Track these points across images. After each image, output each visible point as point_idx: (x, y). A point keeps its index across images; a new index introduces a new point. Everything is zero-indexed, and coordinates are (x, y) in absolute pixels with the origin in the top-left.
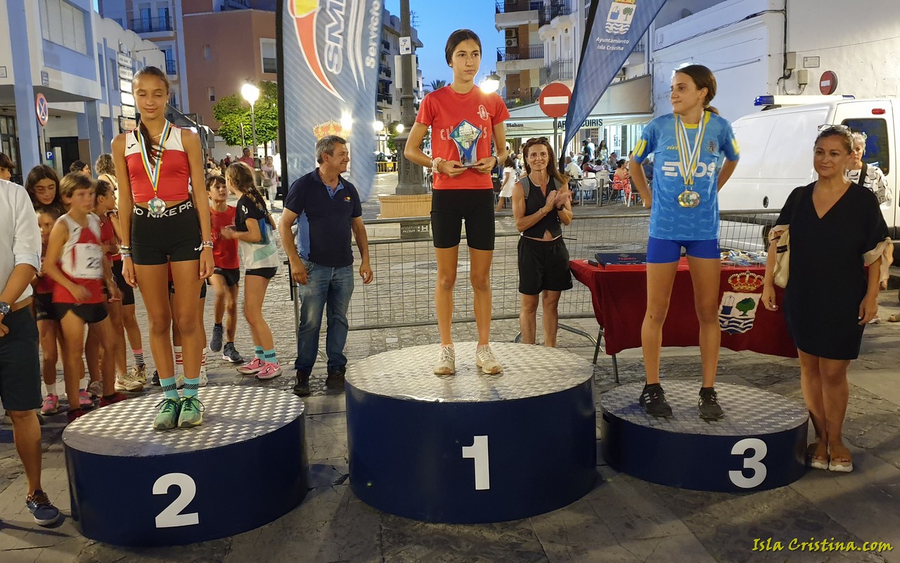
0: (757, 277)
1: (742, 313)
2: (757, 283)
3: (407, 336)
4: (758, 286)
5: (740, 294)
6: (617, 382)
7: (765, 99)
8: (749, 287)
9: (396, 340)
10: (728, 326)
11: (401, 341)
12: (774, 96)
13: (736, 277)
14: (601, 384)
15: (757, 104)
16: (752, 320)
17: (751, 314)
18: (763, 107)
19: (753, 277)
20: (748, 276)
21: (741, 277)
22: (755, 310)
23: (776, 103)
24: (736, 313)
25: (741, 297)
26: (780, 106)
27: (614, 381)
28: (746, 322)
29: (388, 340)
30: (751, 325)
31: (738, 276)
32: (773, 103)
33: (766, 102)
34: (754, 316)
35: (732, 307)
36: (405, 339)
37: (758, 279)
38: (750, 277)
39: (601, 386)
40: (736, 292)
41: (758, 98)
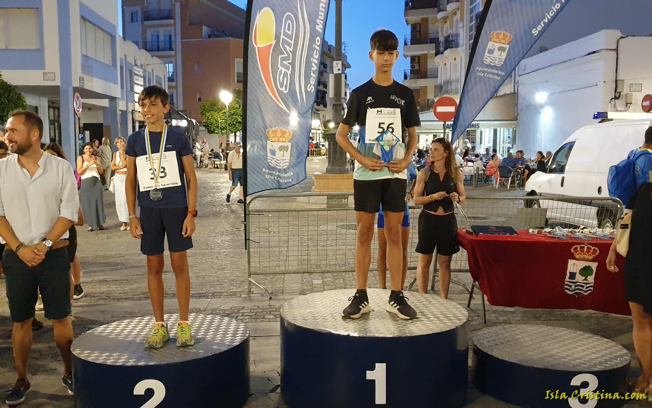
0: (593, 248)
2: (593, 253)
4: (594, 256)
5: (581, 262)
7: (601, 115)
8: (588, 256)
12: (608, 113)
13: (577, 248)
15: (595, 118)
16: (592, 284)
18: (600, 120)
19: (591, 249)
20: (586, 247)
22: (593, 275)
23: (609, 118)
24: (579, 278)
25: (582, 264)
26: (612, 120)
30: (592, 288)
31: (579, 247)
33: (602, 117)
34: (593, 280)
35: (576, 273)
37: (594, 250)
38: (587, 248)
41: (596, 113)
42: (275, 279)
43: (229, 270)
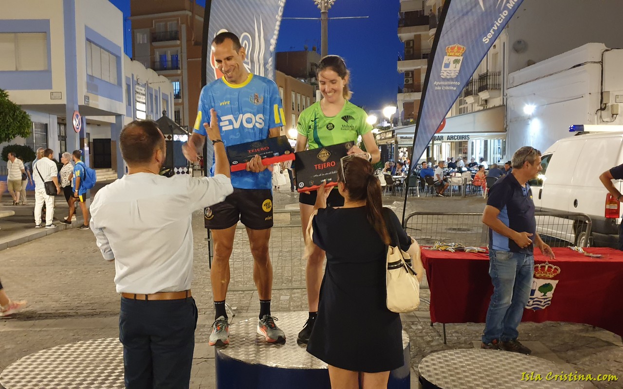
0: (554, 267)
1: (543, 294)
2: (554, 272)
3: (296, 295)
4: (555, 274)
5: (541, 280)
6: (445, 343)
7: (577, 127)
8: (548, 275)
9: (288, 297)
10: (533, 305)
11: (291, 299)
12: (584, 125)
13: (538, 267)
14: (432, 344)
15: (571, 131)
16: (551, 299)
17: (550, 294)
18: (576, 133)
19: (551, 268)
20: (547, 267)
21: (541, 267)
22: (553, 291)
23: (585, 130)
24: (538, 294)
25: (542, 282)
26: (588, 133)
27: (442, 342)
28: (546, 300)
29: (282, 298)
30: (550, 302)
31: (539, 266)
32: (583, 130)
33: (578, 130)
34: (551, 296)
35: (535, 290)
36: (295, 297)
37: (555, 268)
38: (549, 267)
39: (431, 346)
40: (538, 278)
41: (572, 126)
42: (243, 295)
43: (200, 285)
